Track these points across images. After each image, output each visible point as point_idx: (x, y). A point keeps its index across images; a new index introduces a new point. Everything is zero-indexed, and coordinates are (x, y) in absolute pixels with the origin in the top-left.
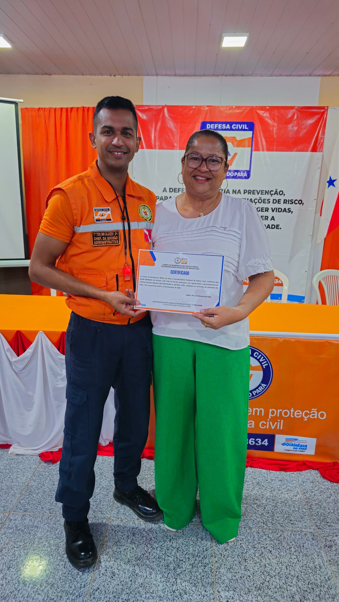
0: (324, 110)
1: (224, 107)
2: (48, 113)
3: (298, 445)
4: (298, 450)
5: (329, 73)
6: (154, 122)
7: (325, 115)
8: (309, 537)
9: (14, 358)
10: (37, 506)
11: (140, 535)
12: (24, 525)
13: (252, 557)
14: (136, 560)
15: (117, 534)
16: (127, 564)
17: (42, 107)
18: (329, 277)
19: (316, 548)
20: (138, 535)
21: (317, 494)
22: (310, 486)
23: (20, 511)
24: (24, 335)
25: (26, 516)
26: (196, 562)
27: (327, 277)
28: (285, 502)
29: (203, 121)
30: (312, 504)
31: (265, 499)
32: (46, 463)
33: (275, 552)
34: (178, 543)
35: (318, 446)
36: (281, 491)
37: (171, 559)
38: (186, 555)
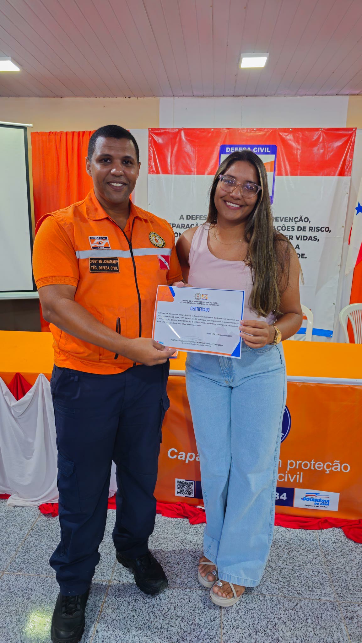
0: (352, 132)
1: (245, 129)
2: (59, 137)
3: (319, 500)
4: (319, 505)
5: (357, 92)
6: (170, 146)
7: (353, 137)
8: (328, 606)
9: (13, 402)
10: (33, 565)
11: (142, 601)
12: (18, 586)
13: (263, 629)
14: (136, 631)
15: (117, 599)
16: (126, 634)
17: (53, 131)
18: (358, 311)
19: (336, 621)
20: (140, 601)
21: (339, 556)
22: (332, 547)
23: (14, 571)
24: (23, 377)
25: (21, 576)
26: (202, 633)
27: (355, 312)
28: (303, 565)
29: (222, 144)
30: (333, 568)
31: (281, 562)
32: (45, 516)
33: (290, 623)
34: (183, 612)
35: (341, 502)
36: (299, 553)
37: (174, 630)
38: (191, 625)
